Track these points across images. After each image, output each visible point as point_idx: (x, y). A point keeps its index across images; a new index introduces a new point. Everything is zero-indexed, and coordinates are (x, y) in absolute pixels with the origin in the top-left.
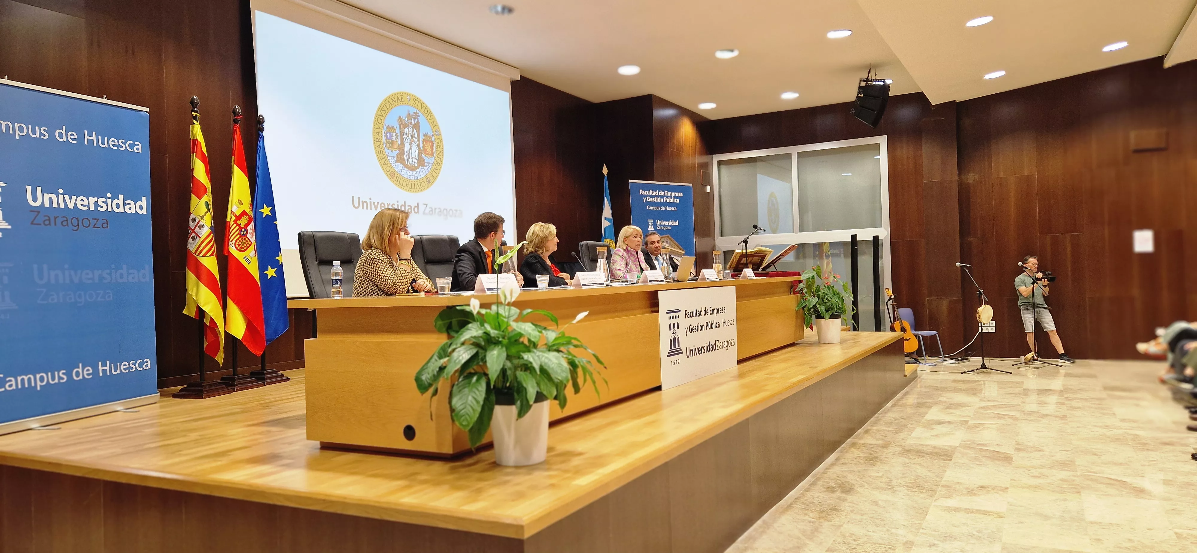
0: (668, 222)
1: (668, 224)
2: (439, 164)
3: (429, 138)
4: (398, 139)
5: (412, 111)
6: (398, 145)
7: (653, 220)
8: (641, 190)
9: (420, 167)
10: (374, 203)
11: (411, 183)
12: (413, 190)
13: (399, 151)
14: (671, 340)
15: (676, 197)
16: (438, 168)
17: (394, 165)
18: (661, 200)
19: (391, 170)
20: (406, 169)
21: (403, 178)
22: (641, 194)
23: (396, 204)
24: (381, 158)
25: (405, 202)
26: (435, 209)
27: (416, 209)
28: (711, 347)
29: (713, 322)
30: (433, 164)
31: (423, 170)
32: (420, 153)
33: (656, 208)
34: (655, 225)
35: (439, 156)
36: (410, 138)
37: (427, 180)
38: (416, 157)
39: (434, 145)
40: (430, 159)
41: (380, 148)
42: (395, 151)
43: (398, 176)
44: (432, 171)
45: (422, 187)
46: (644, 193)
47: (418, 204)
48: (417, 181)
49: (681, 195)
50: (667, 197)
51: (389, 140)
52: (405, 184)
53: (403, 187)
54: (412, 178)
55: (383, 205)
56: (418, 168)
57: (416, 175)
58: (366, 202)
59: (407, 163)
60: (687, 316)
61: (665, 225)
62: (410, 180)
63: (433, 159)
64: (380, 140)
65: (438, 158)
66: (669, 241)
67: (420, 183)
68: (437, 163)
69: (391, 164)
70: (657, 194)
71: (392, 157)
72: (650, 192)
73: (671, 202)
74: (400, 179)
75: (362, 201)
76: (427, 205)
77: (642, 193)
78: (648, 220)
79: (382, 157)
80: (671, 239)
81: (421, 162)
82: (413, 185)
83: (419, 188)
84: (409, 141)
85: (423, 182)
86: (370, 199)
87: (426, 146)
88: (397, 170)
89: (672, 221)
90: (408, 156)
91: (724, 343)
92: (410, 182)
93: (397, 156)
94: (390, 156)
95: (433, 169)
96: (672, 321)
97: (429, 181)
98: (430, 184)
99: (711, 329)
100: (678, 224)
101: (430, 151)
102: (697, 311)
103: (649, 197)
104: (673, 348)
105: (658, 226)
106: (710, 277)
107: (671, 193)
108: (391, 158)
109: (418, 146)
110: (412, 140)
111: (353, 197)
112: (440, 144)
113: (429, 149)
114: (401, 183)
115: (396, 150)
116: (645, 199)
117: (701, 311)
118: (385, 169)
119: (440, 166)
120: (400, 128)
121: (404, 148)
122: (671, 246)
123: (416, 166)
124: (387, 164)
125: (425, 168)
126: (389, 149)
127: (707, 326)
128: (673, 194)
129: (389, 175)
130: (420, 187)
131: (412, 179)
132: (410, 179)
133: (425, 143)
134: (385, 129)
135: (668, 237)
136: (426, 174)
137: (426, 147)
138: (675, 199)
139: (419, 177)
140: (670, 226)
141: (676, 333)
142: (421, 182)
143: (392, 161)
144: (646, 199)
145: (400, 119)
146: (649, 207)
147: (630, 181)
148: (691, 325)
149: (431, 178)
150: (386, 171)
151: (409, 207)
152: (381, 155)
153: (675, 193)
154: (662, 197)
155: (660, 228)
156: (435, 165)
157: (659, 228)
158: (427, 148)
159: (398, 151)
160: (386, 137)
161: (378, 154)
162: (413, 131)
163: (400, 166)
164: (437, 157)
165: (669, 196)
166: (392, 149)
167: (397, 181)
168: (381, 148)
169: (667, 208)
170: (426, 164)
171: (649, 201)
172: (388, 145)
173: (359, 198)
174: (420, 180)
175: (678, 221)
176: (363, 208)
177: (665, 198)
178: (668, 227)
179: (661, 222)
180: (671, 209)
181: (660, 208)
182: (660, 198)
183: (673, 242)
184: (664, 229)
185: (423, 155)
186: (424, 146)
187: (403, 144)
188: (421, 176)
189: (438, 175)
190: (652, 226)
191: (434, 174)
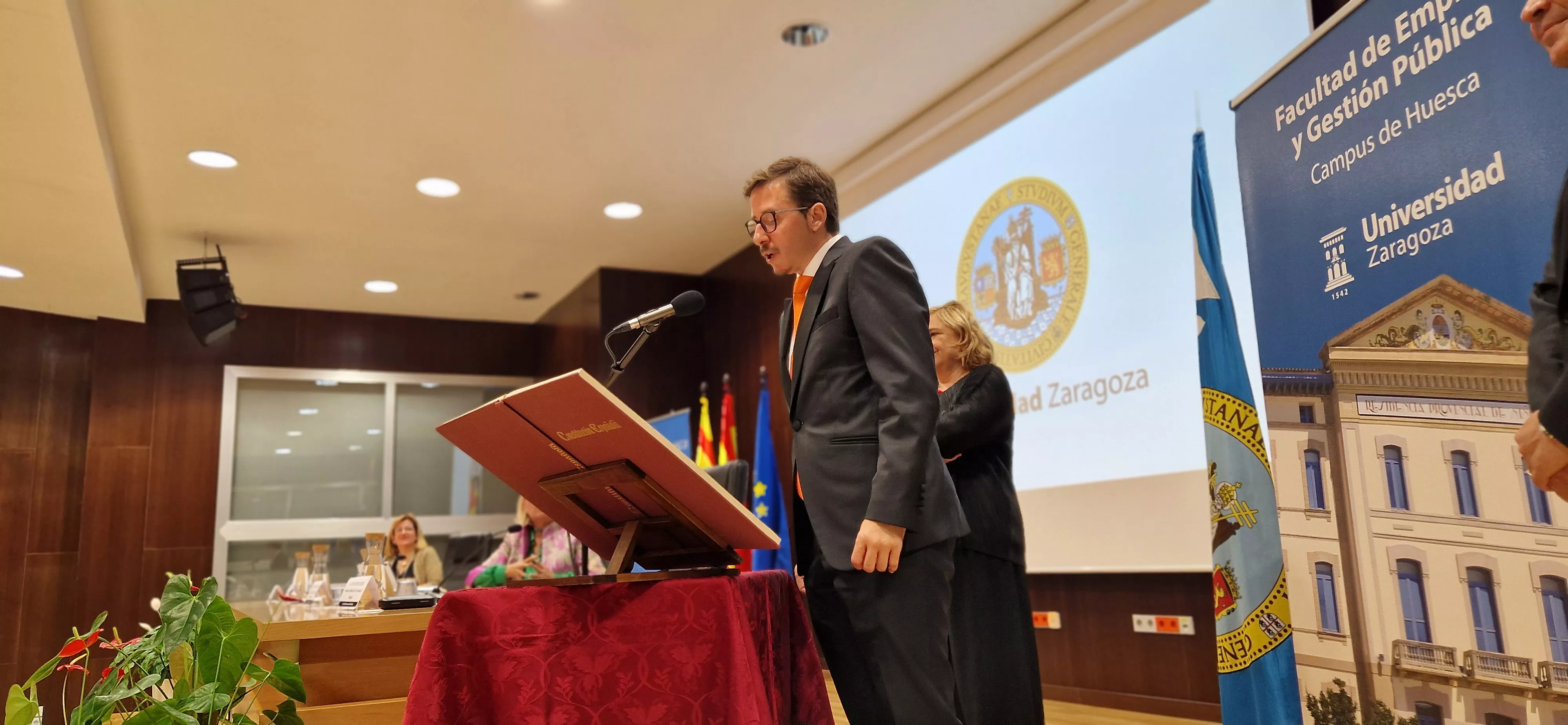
0: (1428, 199)
1: (1434, 203)
2: (1078, 288)
3: (1053, 245)
4: (995, 281)
5: (1015, 212)
6: (997, 294)
7: (1343, 230)
9: (1039, 313)
11: (1024, 354)
13: (998, 302)
16: (1077, 295)
18: (1377, 89)
20: (1012, 330)
26: (1076, 388)
27: (1036, 402)
30: (1064, 293)
31: (1044, 316)
32: (1036, 285)
33: (1349, 158)
34: (1353, 253)
35: (1076, 270)
36: (1016, 265)
38: (1029, 297)
42: (991, 306)
45: (1044, 351)
46: (1292, 114)
47: (1039, 389)
48: (1035, 343)
51: (981, 292)
54: (1024, 342)
56: (1034, 317)
57: (1030, 333)
59: (1013, 319)
61: (1415, 226)
62: (1021, 349)
63: (1064, 283)
65: (1076, 275)
66: (1448, 313)
67: (1040, 345)
68: (1074, 286)
69: (987, 333)
70: (1354, 73)
71: (987, 320)
72: (1320, 89)
73: (1438, 57)
76: (1057, 385)
77: (1283, 122)
78: (1322, 240)
80: (1460, 299)
81: (1040, 301)
82: (1026, 355)
84: (1014, 273)
85: (1046, 342)
87: (1047, 263)
89: (1457, 176)
90: (1014, 305)
92: (1021, 352)
94: (984, 321)
95: (1065, 304)
98: (1061, 338)
101: (1058, 270)
103: (1316, 118)
105: (1376, 247)
108: (986, 322)
109: (1032, 273)
110: (1021, 268)
112: (1075, 244)
113: (1055, 267)
115: (993, 303)
119: (1081, 290)
120: (998, 259)
121: (1007, 291)
122: (1472, 344)
123: (1033, 314)
125: (1049, 309)
126: (982, 307)
130: (1040, 354)
131: (1024, 344)
132: (1020, 345)
133: (1045, 259)
134: (974, 276)
135: (1440, 290)
136: (1050, 322)
137: (1048, 266)
138: (1459, 23)
139: (1038, 335)
140: (1448, 211)
142: (1042, 342)
143: (987, 328)
144: (1304, 139)
145: (998, 242)
146: (1318, 174)
149: (1062, 326)
154: (1379, 68)
155: (1386, 255)
157: (1377, 258)
158: (1051, 265)
159: (997, 305)
160: (976, 291)
162: (1020, 251)
163: (1001, 329)
164: (1074, 273)
165: (1418, 37)
166: (987, 306)
169: (1417, 114)
170: (1050, 301)
171: (1318, 136)
172: (980, 302)
174: (1040, 339)
175: (1497, 155)
177: (1400, 61)
178: (1432, 231)
179: (1387, 218)
180: (1440, 105)
181: (1375, 140)
182: (1370, 85)
183: (1481, 312)
184: (1413, 251)
185: (1042, 287)
186: (1044, 266)
187: (1003, 286)
188: (1043, 329)
189: (1075, 311)
190: (1340, 264)
191: (1069, 313)
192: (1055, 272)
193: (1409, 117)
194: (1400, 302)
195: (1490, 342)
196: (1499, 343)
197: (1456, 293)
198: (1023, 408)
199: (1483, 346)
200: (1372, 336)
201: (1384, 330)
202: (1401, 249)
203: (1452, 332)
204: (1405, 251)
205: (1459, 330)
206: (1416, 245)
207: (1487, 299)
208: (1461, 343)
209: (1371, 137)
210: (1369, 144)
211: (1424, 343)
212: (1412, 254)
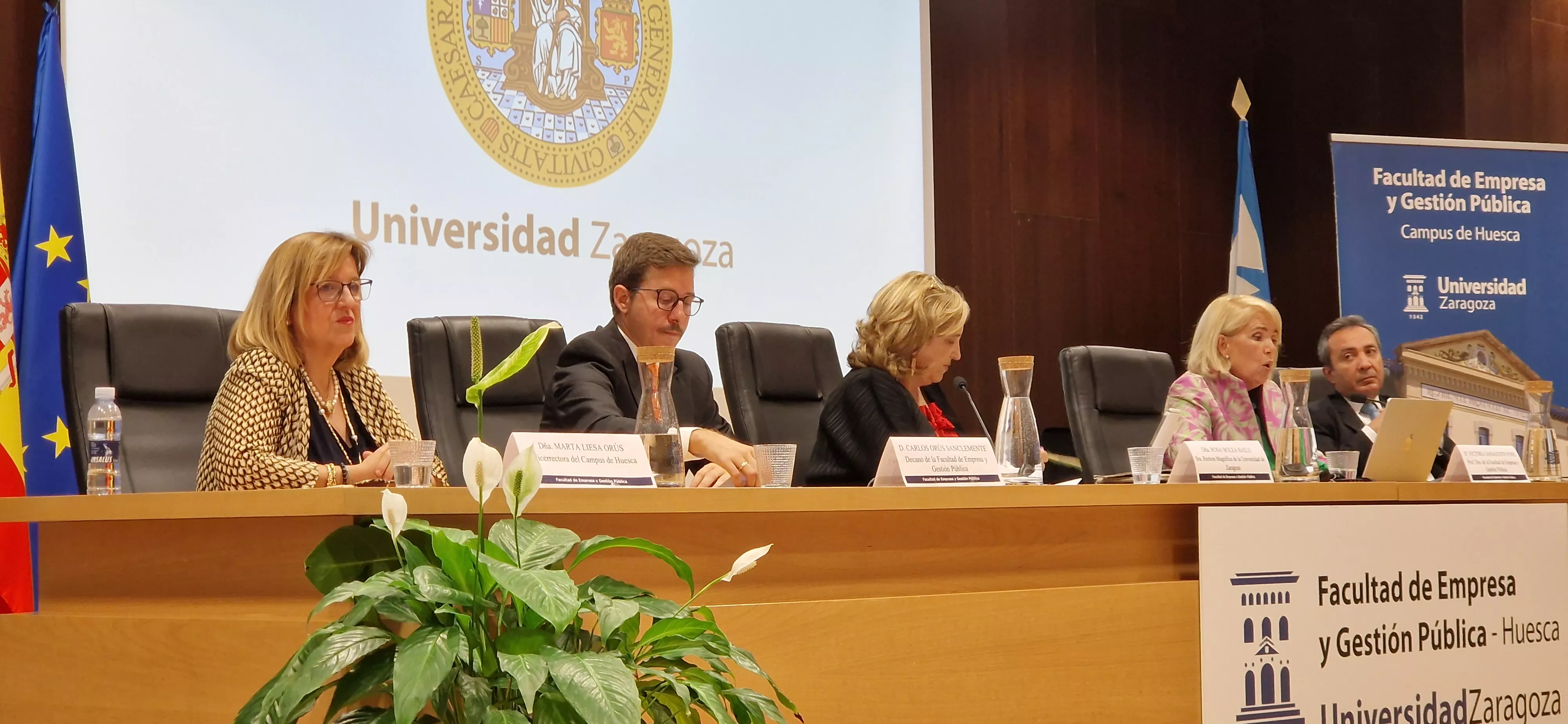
0: (1484, 284)
1: (1486, 289)
2: (652, 91)
3: (620, 7)
4: (513, 11)
6: (514, 35)
7: (1425, 277)
8: (1377, 170)
9: (588, 101)
10: (425, 221)
11: (555, 156)
12: (559, 178)
13: (516, 50)
14: (1250, 677)
15: (1517, 195)
16: (651, 102)
17: (496, 96)
18: (1459, 205)
19: (488, 114)
20: (537, 109)
21: (529, 139)
22: (1376, 182)
23: (500, 223)
24: (455, 76)
25: (530, 218)
28: (1440, 710)
29: (1452, 625)
30: (631, 89)
31: (597, 110)
32: (588, 55)
33: (1433, 235)
34: (1431, 295)
35: (653, 63)
36: (554, 6)
37: (610, 144)
38: (575, 69)
39: (639, 27)
40: (624, 73)
41: (450, 43)
42: (502, 51)
43: (510, 132)
44: (629, 112)
45: (591, 166)
46: (1389, 179)
47: (575, 222)
48: (574, 146)
49: (1541, 185)
50: (1482, 193)
51: (483, 15)
52: (531, 159)
53: (525, 169)
54: (559, 138)
55: (454, 228)
56: (579, 103)
57: (570, 128)
58: (399, 219)
59: (540, 91)
60: (1326, 597)
61: (1472, 296)
62: (551, 146)
63: (632, 73)
64: (450, 19)
65: (651, 71)
66: (1487, 351)
67: (585, 153)
68: (647, 86)
69: (487, 93)
70: (1443, 184)
71: (490, 70)
72: (1415, 178)
73: (1499, 210)
74: (517, 142)
75: (387, 217)
76: (606, 225)
77: (1380, 180)
78: (1405, 277)
79: (457, 72)
80: (1495, 347)
81: (591, 87)
82: (560, 160)
83: (582, 171)
84: (550, 16)
85: (596, 153)
86: (414, 209)
87: (610, 31)
88: (505, 112)
89: (1500, 281)
90: (544, 68)
91: (1504, 703)
92: (551, 152)
93: (508, 68)
94: (484, 69)
95: (632, 106)
96: (1257, 614)
97: (616, 148)
98: (621, 156)
99: (1443, 651)
100: (1524, 292)
101: (624, 49)
102: (1374, 584)
103: (1410, 194)
104: (1258, 702)
105: (1446, 298)
106: (1490, 470)
107: (1497, 178)
108: (487, 74)
109: (583, 32)
110: (563, 14)
111: (357, 205)
112: (658, 25)
113: (621, 44)
114: (520, 155)
115: (505, 47)
116: (1392, 202)
117: (1399, 583)
118: (466, 113)
119: (657, 97)
121: (533, 40)
122: (1498, 372)
123: (574, 97)
124: (475, 95)
125: (604, 103)
126: (483, 44)
127: (1422, 638)
128: (1506, 183)
129: (478, 131)
130: (585, 168)
131: (557, 140)
132: (550, 140)
133: (605, 20)
135: (1484, 337)
136: (606, 124)
137: (609, 34)
138: (1513, 201)
139: (582, 136)
140: (1493, 297)
141: (1272, 651)
142: (590, 149)
143: (489, 84)
144: (1398, 203)
146: (1407, 232)
147: (1335, 137)
148: (1345, 630)
149: (624, 137)
150: (467, 118)
151: (545, 235)
152: (455, 66)
153: (1515, 180)
154: (1461, 193)
155: (1453, 305)
156: (638, 94)
157: (1447, 304)
158: (614, 37)
159: (511, 53)
160: (471, 8)
161: (443, 63)
163: (519, 100)
164: (649, 66)
165: (1490, 192)
166: (491, 47)
167: (505, 149)
168: (456, 45)
169: (1482, 234)
170: (607, 91)
171: (1410, 207)
172: (478, 32)
173: (375, 207)
174: (585, 144)
175: (1524, 280)
176: (388, 238)
177: (1473, 197)
178: (1484, 304)
179: (1456, 283)
180: (1497, 237)
181: (1454, 233)
182: (1454, 198)
183: (1505, 357)
184: (1471, 310)
185: (597, 63)
186: (603, 32)
187: (528, 28)
188: (591, 130)
189: (648, 125)
190: (1419, 298)
191: (635, 123)
192: (620, 51)
193: (1477, 233)
194: (1458, 336)
195: (1507, 373)
196: (1512, 376)
197: (1493, 343)
198: (546, 246)
199: (1504, 375)
200: (1437, 350)
201: (1446, 349)
202: (1463, 306)
203: (1488, 363)
204: (1465, 308)
205: (1492, 363)
206: (1473, 307)
207: (1508, 352)
208: (1492, 370)
209: (1451, 230)
210: (1449, 234)
211: (1471, 364)
212: (1470, 312)
